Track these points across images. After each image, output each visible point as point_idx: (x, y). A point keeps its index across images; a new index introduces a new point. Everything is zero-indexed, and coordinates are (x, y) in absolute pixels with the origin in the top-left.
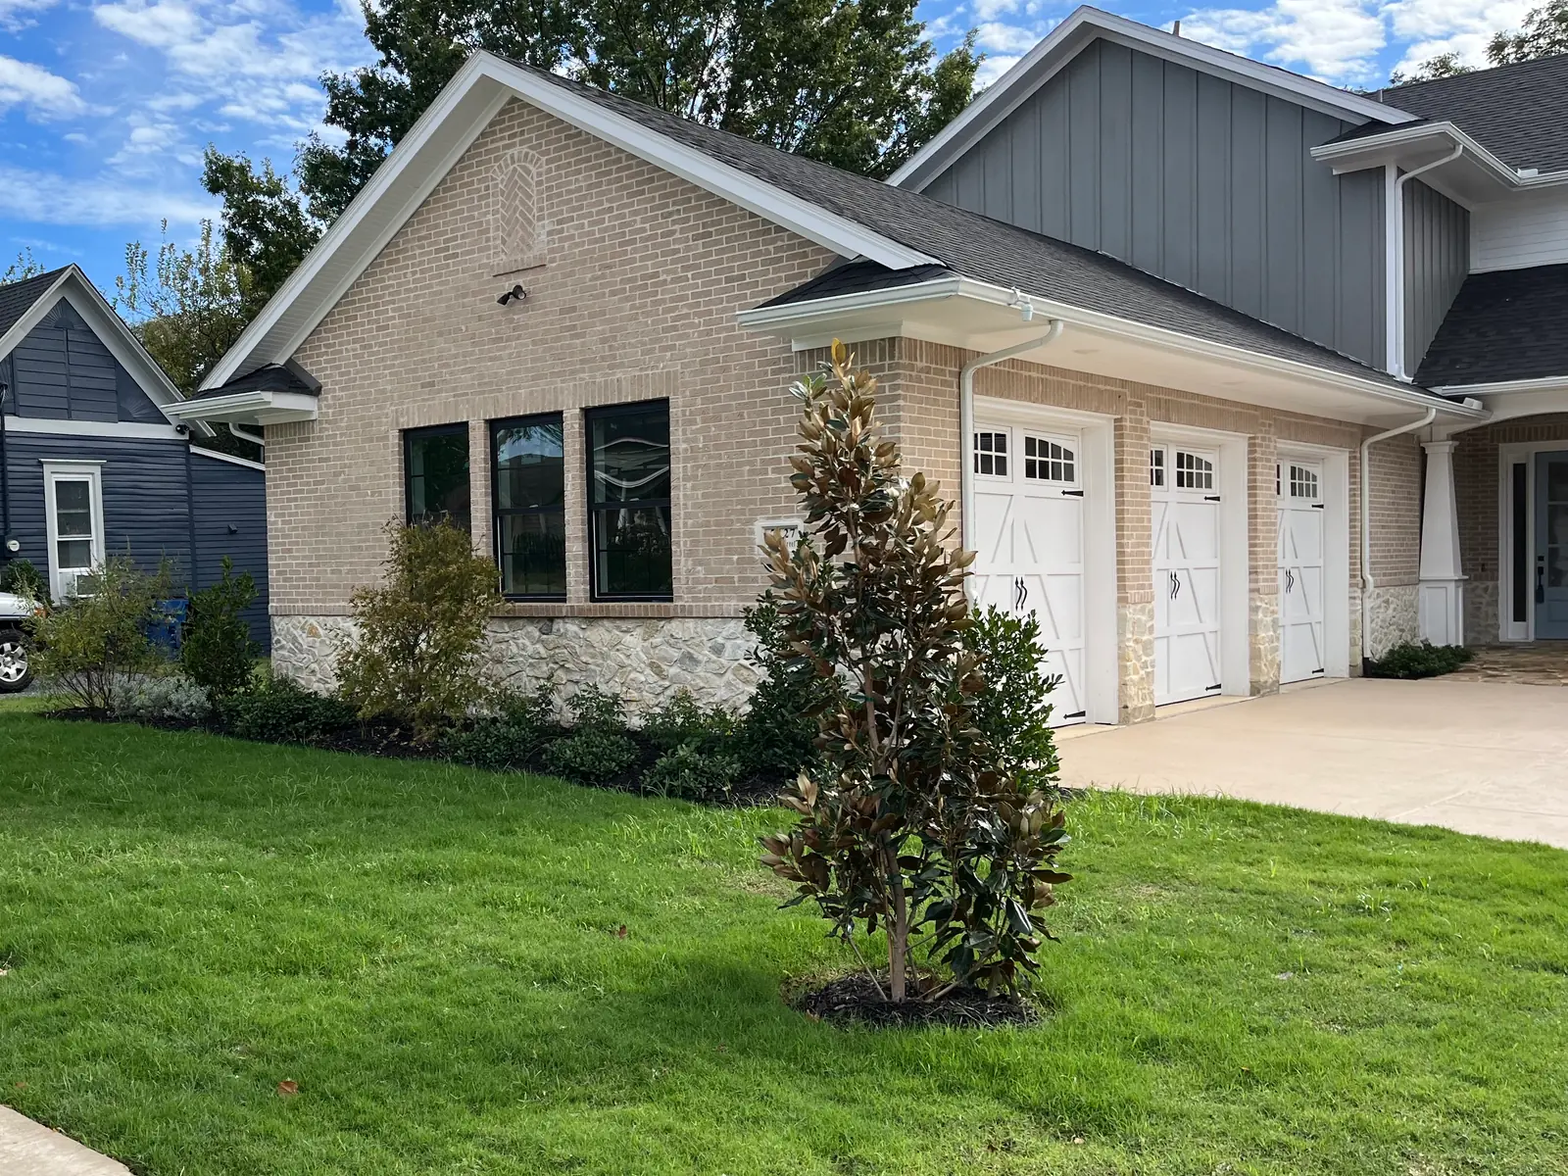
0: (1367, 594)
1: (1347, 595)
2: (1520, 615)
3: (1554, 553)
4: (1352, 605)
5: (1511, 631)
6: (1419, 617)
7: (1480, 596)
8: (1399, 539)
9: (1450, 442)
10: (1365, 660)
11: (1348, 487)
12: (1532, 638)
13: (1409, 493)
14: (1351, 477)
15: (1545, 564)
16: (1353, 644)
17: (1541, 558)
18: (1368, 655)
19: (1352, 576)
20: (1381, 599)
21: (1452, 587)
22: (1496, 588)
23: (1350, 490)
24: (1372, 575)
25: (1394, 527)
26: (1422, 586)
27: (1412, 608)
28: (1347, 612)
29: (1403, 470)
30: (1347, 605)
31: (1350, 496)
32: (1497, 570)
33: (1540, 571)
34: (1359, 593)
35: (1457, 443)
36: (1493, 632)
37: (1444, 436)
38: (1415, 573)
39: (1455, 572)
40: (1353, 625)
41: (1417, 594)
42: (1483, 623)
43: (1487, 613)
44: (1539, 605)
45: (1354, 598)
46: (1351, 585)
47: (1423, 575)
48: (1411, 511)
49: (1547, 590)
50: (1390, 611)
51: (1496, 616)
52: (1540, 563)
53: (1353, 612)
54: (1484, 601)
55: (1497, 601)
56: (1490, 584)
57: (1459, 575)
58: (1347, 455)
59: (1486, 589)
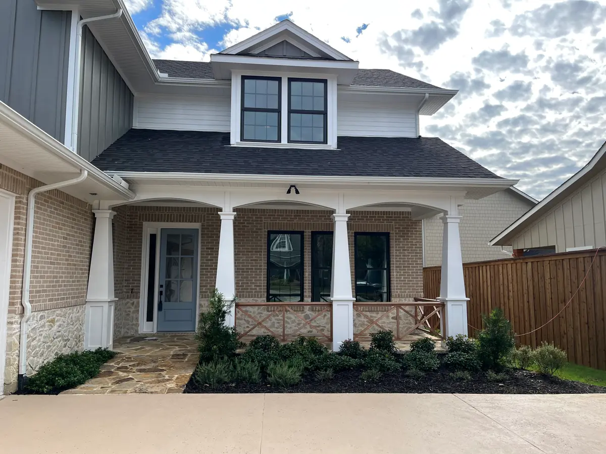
0: (24, 319)
1: (6, 321)
2: (150, 318)
3: (168, 284)
4: (9, 329)
5: (146, 328)
6: (84, 328)
7: (130, 308)
8: (68, 273)
9: (110, 211)
10: (20, 377)
11: (12, 226)
12: (155, 332)
13: (80, 241)
14: (16, 218)
15: (163, 289)
16: (8, 363)
17: (161, 286)
18: (23, 371)
19: (11, 304)
20: (45, 320)
21: (106, 306)
22: (138, 303)
23: (15, 229)
24: (31, 302)
25: (64, 264)
26: (87, 306)
27: (80, 321)
28: (5, 335)
29: (76, 224)
30: (6, 328)
31: (14, 234)
32: (139, 292)
33: (161, 293)
34: (17, 318)
35: (115, 213)
36: (136, 328)
37: (107, 207)
38: (82, 297)
39: (109, 295)
40: (9, 347)
41: (83, 311)
42: (130, 323)
43: (133, 317)
44: (160, 313)
45: (11, 323)
46: (10, 312)
47: (89, 297)
48: (81, 253)
49: (165, 304)
50: (55, 328)
51: (137, 319)
52: (161, 289)
53: (10, 336)
54: (132, 310)
55: (138, 311)
56: (135, 300)
57: (113, 298)
58: (14, 199)
59: (133, 304)
